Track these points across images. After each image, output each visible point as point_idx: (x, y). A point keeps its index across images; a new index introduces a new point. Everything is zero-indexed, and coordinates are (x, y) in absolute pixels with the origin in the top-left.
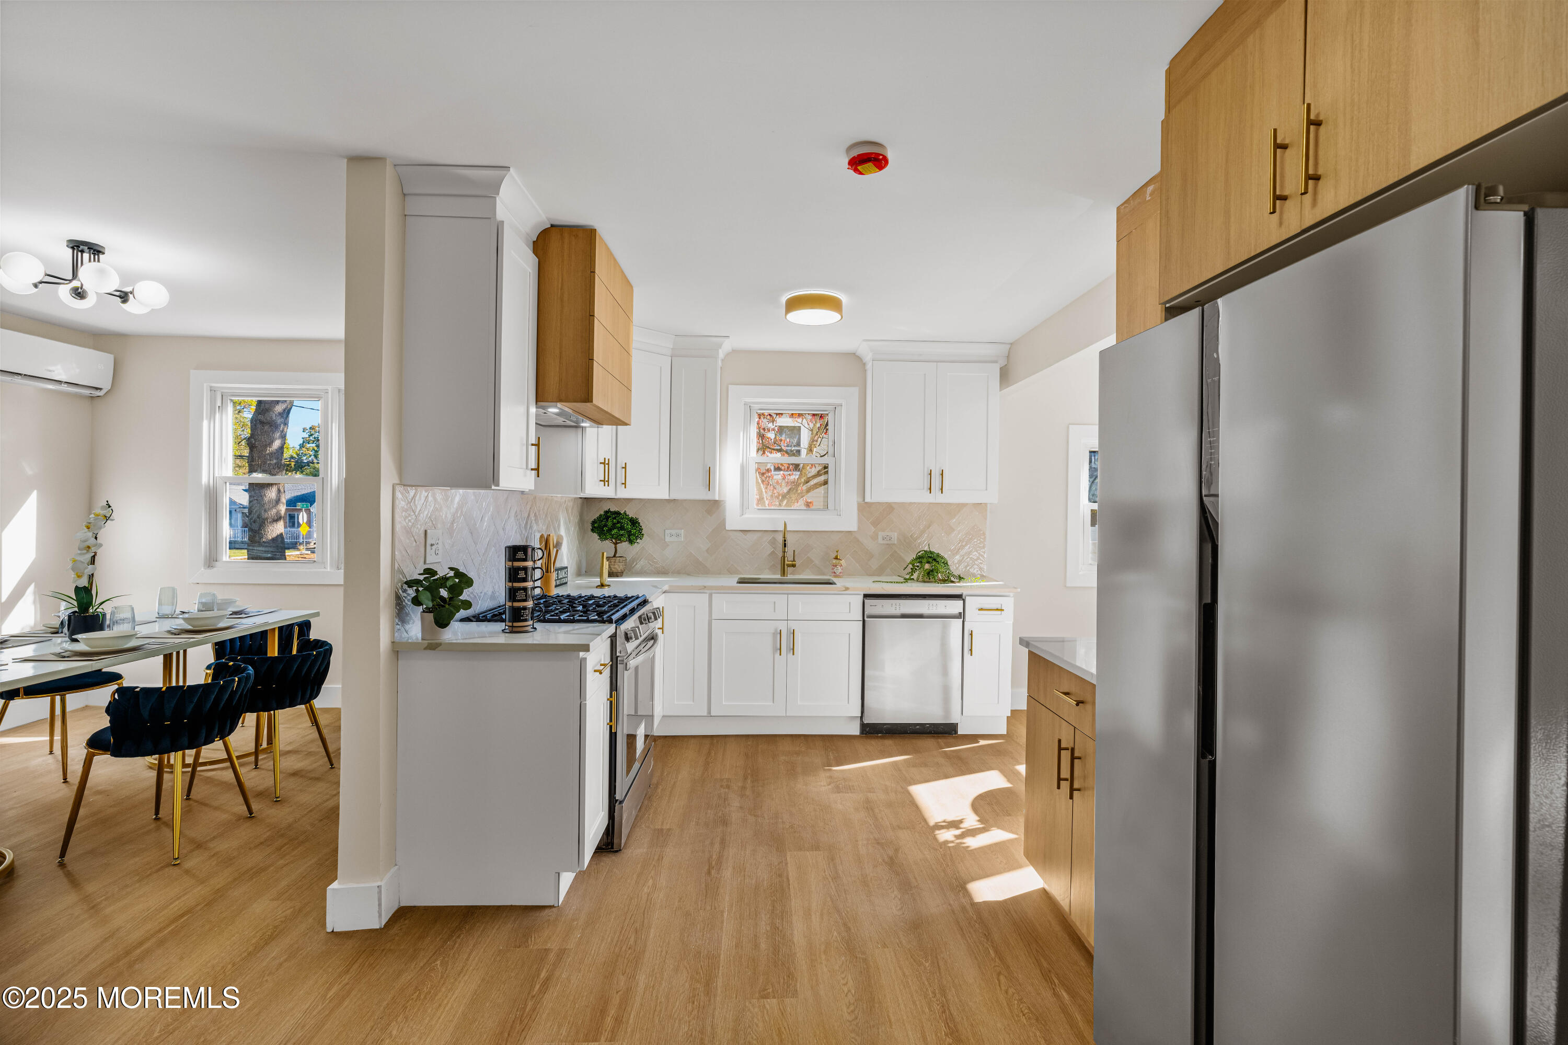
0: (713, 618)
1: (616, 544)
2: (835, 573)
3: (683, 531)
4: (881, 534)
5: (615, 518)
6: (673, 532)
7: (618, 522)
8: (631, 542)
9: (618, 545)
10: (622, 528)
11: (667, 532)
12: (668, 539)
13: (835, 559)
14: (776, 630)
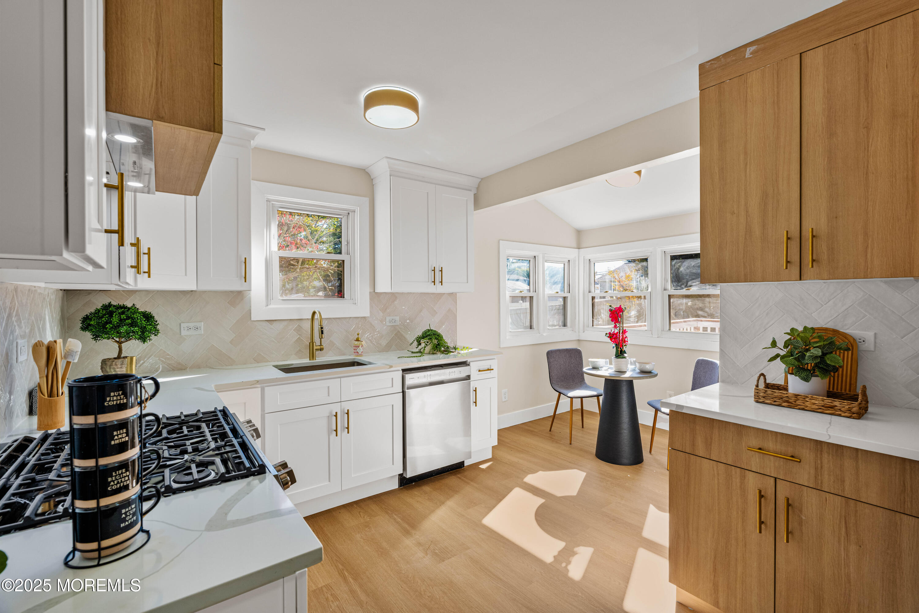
0: (266, 412)
1: (120, 343)
2: (357, 352)
3: (203, 323)
4: (388, 319)
5: (123, 313)
6: (191, 325)
7: (128, 318)
8: (143, 339)
9: (123, 345)
10: (133, 324)
11: (183, 325)
12: (184, 333)
13: (356, 340)
14: (331, 413)
